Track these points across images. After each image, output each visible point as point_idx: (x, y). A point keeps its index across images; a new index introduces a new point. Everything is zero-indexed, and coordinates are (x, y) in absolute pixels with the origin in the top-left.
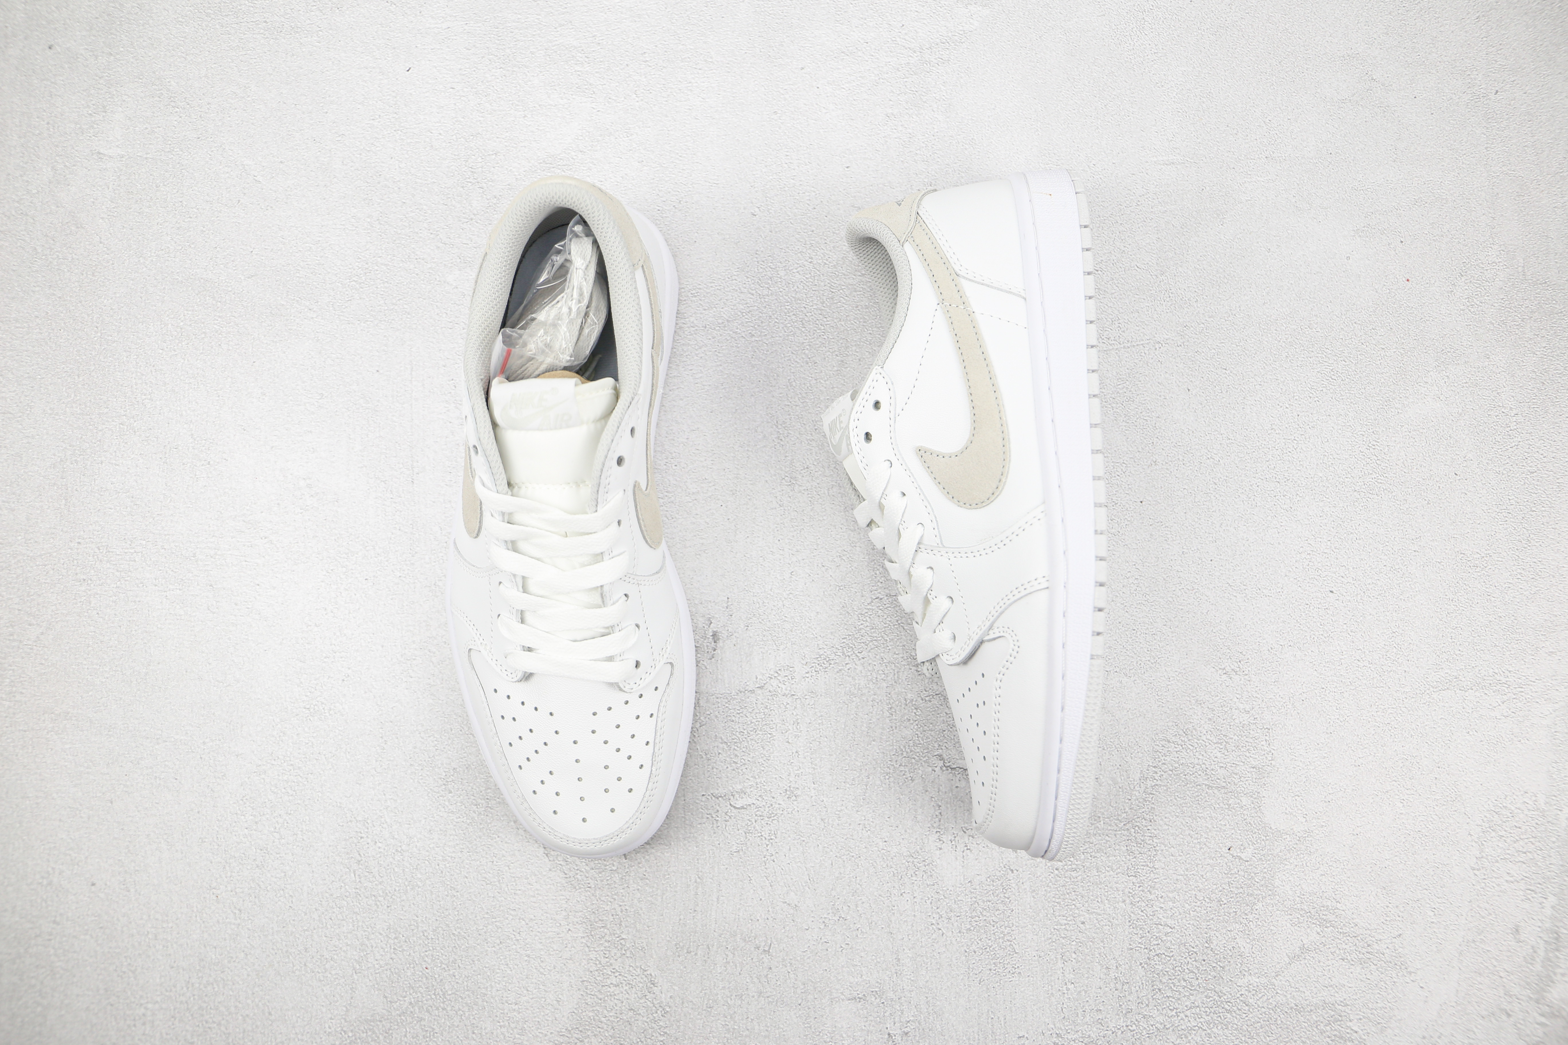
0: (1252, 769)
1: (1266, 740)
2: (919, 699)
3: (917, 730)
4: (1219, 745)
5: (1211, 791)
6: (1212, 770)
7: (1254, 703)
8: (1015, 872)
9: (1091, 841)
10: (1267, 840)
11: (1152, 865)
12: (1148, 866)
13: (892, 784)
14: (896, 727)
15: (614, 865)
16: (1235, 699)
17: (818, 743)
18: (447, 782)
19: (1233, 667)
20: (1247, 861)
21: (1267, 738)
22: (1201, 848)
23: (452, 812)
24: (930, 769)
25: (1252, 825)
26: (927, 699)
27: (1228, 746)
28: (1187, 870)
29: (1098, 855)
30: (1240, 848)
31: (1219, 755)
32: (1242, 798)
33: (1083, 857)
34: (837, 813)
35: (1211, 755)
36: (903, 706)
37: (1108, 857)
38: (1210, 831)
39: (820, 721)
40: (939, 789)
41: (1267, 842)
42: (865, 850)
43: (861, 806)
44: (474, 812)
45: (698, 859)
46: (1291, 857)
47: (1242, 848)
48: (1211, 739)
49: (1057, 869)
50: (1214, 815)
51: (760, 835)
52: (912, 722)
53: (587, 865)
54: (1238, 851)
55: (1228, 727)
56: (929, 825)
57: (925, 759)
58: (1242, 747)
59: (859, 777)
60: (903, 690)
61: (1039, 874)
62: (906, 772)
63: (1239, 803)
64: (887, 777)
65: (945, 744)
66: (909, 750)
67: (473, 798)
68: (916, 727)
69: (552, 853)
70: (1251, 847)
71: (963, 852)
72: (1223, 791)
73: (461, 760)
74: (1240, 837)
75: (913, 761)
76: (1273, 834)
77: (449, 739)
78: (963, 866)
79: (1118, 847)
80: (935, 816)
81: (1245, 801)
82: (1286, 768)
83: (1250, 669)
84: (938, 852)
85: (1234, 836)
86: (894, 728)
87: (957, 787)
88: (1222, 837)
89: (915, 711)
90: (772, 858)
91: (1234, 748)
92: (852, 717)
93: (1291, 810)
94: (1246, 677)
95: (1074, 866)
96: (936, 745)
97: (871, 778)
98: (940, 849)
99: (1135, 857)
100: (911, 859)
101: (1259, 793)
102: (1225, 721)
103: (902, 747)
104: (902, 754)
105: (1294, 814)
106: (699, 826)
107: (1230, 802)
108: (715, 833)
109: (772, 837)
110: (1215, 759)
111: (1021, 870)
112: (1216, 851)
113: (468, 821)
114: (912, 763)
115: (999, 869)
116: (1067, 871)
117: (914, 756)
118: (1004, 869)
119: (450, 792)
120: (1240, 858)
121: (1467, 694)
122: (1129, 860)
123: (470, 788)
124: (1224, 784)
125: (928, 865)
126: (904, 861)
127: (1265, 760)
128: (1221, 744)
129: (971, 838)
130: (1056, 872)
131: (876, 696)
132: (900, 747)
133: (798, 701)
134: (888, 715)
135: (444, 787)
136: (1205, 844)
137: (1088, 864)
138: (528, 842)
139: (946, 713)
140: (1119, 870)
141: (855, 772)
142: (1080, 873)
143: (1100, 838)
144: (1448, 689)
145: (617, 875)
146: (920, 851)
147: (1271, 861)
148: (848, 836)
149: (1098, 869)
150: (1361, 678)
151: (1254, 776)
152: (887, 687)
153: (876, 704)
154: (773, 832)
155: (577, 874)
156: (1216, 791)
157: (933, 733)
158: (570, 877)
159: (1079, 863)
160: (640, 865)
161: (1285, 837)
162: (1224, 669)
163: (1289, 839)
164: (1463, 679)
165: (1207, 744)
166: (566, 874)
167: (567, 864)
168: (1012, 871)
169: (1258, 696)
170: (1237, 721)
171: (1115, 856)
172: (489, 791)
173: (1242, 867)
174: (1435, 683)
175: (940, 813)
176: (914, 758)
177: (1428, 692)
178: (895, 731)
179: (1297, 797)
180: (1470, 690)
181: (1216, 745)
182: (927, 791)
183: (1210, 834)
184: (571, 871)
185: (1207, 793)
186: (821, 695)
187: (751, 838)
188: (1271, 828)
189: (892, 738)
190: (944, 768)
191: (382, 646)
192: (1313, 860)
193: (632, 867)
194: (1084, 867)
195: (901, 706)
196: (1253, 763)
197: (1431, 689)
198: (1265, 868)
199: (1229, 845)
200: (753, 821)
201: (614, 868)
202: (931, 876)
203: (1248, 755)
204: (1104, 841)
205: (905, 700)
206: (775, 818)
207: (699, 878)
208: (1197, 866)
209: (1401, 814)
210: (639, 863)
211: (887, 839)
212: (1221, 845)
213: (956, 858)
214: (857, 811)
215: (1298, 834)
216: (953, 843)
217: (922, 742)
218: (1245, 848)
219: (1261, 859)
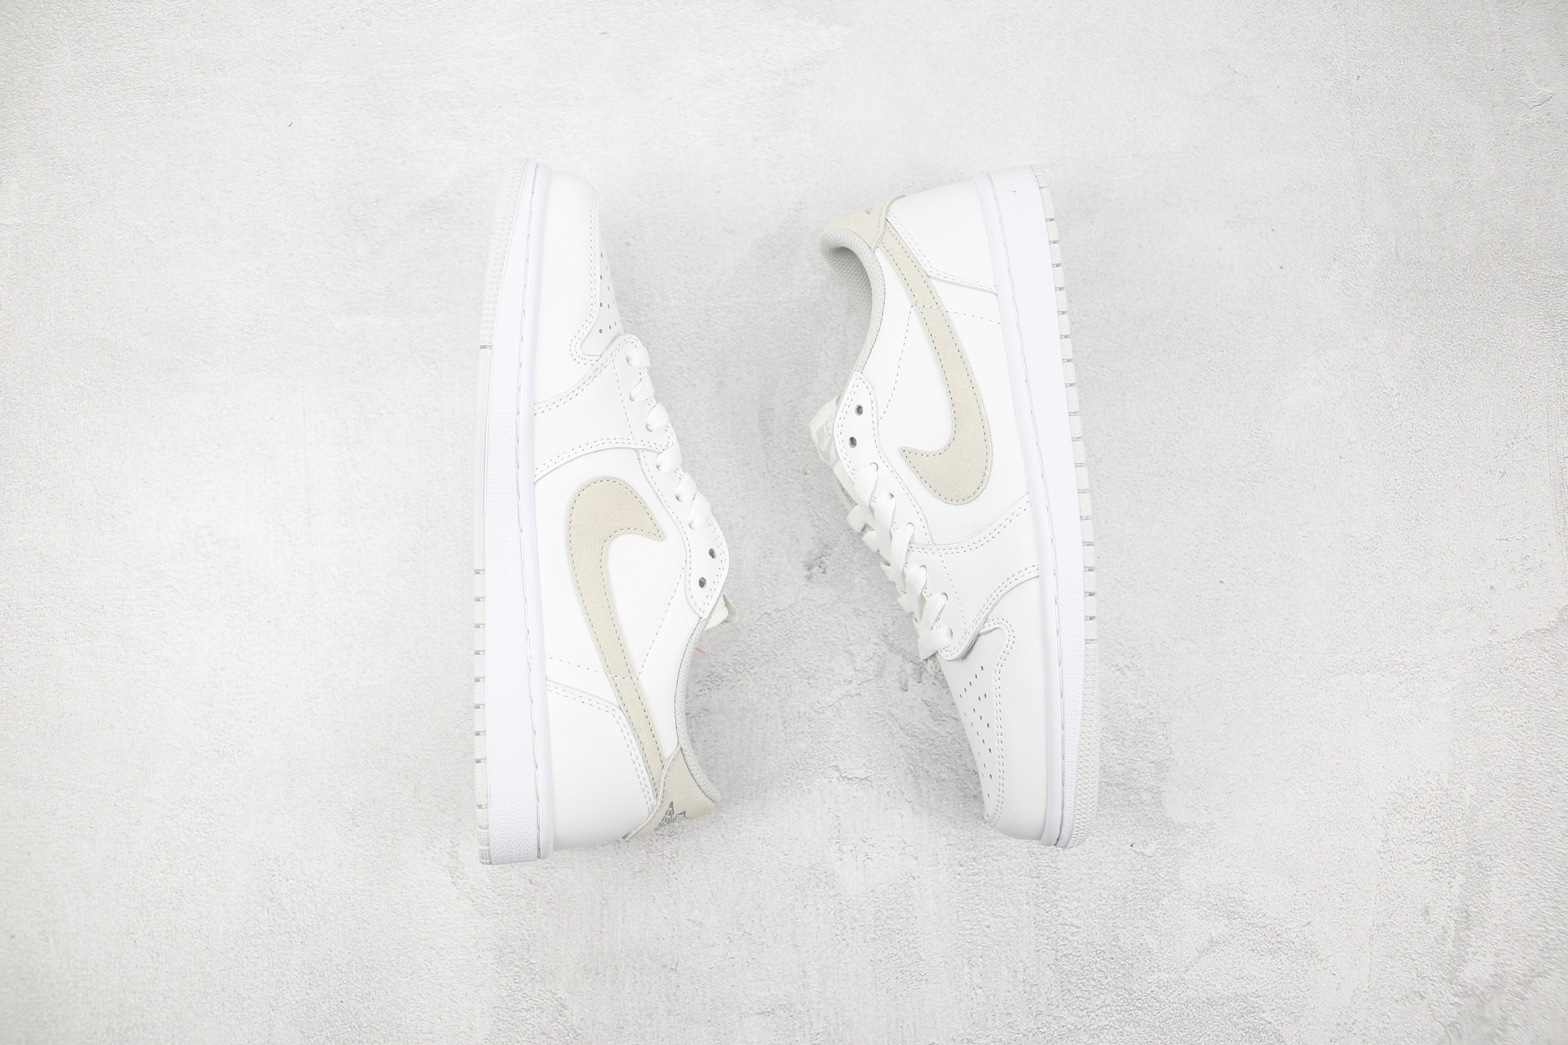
0: (1150, 765)
1: (1163, 735)
2: (812, 712)
3: (812, 742)
4: (1116, 742)
5: (1110, 789)
6: (1111, 767)
7: (1149, 697)
8: (917, 879)
9: (992, 844)
10: (1170, 834)
11: (1054, 865)
12: (1050, 866)
13: (790, 798)
14: (791, 741)
15: (520, 891)
16: (1130, 696)
17: (714, 760)
18: (355, 816)
19: (1125, 663)
20: (1151, 857)
21: (1164, 732)
22: (1103, 846)
23: (361, 846)
24: (827, 780)
25: (1153, 821)
26: (820, 711)
27: (1125, 742)
28: (1090, 868)
29: (1000, 858)
30: (1142, 844)
31: (1116, 751)
32: (1142, 794)
33: (984, 861)
34: (737, 828)
35: (1109, 752)
36: (797, 719)
37: (1010, 859)
38: (1112, 828)
39: (715, 738)
40: (836, 800)
41: (1170, 837)
42: (766, 864)
43: (760, 820)
44: (382, 844)
45: (602, 881)
46: (1195, 850)
47: (1145, 843)
48: (1108, 736)
49: (959, 874)
50: (1114, 812)
51: (661, 853)
52: (806, 734)
53: (494, 892)
54: (1141, 847)
55: (1124, 723)
56: (829, 836)
57: (821, 771)
58: (1140, 742)
59: (756, 791)
60: (796, 703)
61: (941, 880)
62: (802, 784)
63: (1139, 799)
64: (784, 790)
65: (841, 755)
66: (804, 763)
67: (381, 830)
68: (811, 739)
69: (460, 881)
70: (1154, 842)
71: (864, 861)
72: (1122, 787)
73: (367, 794)
74: (1142, 833)
75: (810, 773)
76: (1175, 828)
77: (355, 774)
78: (864, 876)
79: (1019, 849)
80: (834, 827)
81: (1145, 796)
82: (1185, 761)
83: (1143, 664)
84: (839, 863)
85: (1135, 832)
86: (789, 741)
87: (854, 797)
88: (1123, 834)
89: (809, 723)
90: (675, 876)
91: (1131, 744)
92: (747, 732)
93: (1192, 804)
94: (1140, 672)
95: (976, 871)
96: (832, 756)
97: (769, 791)
98: (841, 859)
99: (1037, 859)
100: (812, 871)
101: (1158, 788)
102: (1120, 718)
103: (798, 760)
104: (798, 767)
105: (1196, 807)
106: (601, 848)
107: (1130, 798)
108: (617, 854)
109: (674, 856)
110: (1113, 756)
111: (922, 876)
112: (1119, 848)
113: (377, 854)
114: (808, 775)
115: (901, 877)
116: (969, 875)
117: (810, 768)
118: (906, 877)
119: (358, 826)
120: (1143, 854)
121: (1364, 677)
122: (1031, 862)
123: (377, 821)
124: (1123, 781)
125: (830, 876)
126: (806, 873)
127: (1163, 754)
128: (1118, 740)
129: (871, 847)
130: (958, 877)
131: (769, 711)
132: (795, 760)
133: (693, 720)
134: (782, 728)
135: (351, 821)
136: (1107, 842)
137: (990, 868)
138: (436, 871)
139: (840, 724)
140: (1021, 873)
141: (752, 787)
142: (982, 877)
143: (1001, 841)
144: (1344, 672)
145: (523, 900)
146: (821, 863)
147: (1175, 855)
148: (749, 851)
149: (1000, 872)
150: (1255, 666)
151: (1153, 771)
152: (780, 701)
153: (769, 718)
154: (674, 851)
155: (484, 901)
156: (1115, 788)
157: (827, 745)
158: (478, 904)
159: (980, 867)
160: (546, 889)
161: (1187, 830)
162: (1117, 665)
163: (1191, 832)
164: (1359, 662)
165: (1104, 741)
166: (473, 902)
167: (474, 892)
168: (914, 878)
169: (1153, 690)
170: (1133, 717)
171: (1017, 858)
172: (396, 823)
173: (1146, 863)
174: (1331, 668)
175: (839, 824)
176: (810, 771)
177: (1324, 677)
178: (790, 744)
179: (1197, 790)
180: (1367, 673)
181: (1113, 742)
182: (824, 802)
183: (1111, 831)
184: (478, 898)
185: (1106, 790)
186: (715, 713)
187: (653, 858)
188: (1173, 822)
189: (787, 751)
190: (841, 779)
191: (287, 686)
192: (1218, 852)
193: (537, 891)
194: (986, 870)
195: (794, 719)
196: (1151, 758)
197: (1328, 674)
198: (1169, 863)
199: (1131, 841)
200: (654, 840)
201: (520, 894)
202: (833, 887)
203: (1145, 749)
204: (1005, 844)
205: (799, 713)
206: (676, 836)
207: (604, 899)
208: (1100, 864)
209: (1304, 801)
210: (544, 887)
211: (787, 852)
212: (1123, 842)
213: (858, 868)
214: (757, 826)
215: (1201, 827)
216: (854, 853)
217: (817, 754)
218: (1147, 844)
219: (1164, 854)
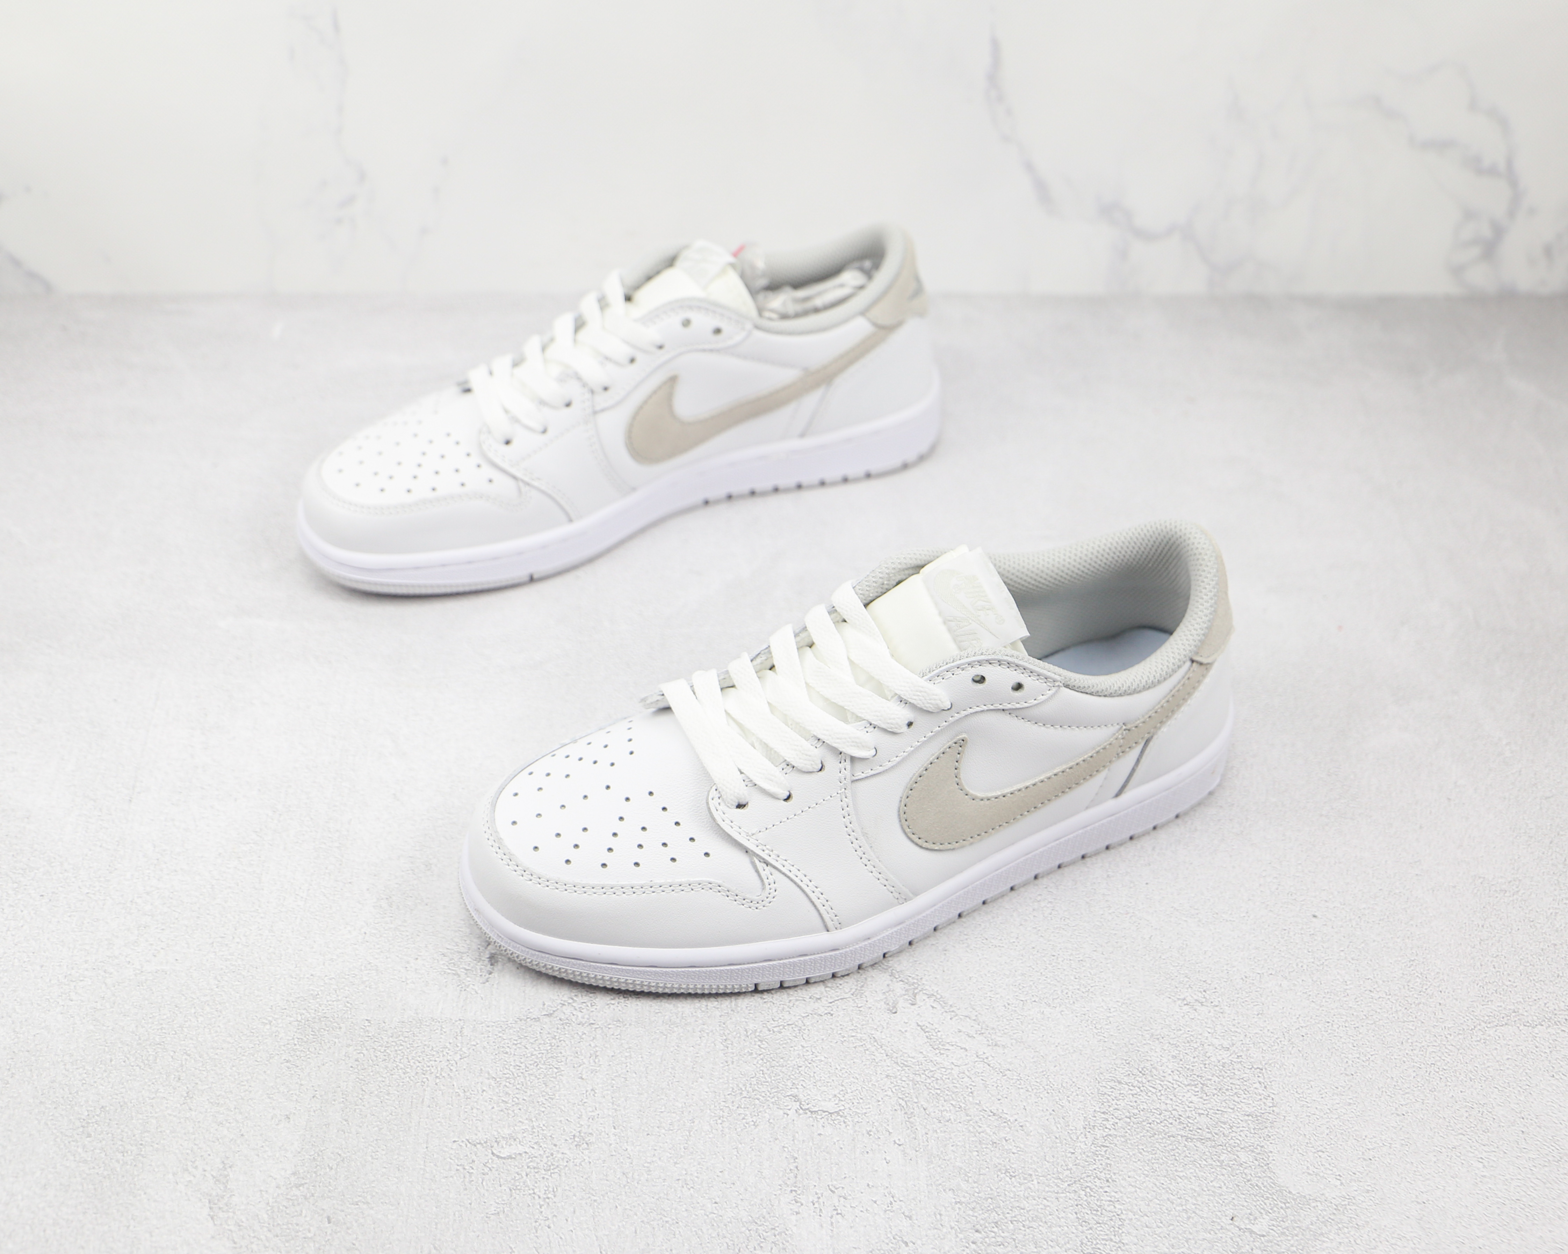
0: (1246, 1118)
1: (1260, 1083)
2: (765, 1030)
3: (762, 1066)
4: (1193, 1088)
5: (1191, 1144)
6: (1188, 1117)
7: (1233, 1038)
8: (911, 1245)
9: (1022, 1206)
10: (1288, 1208)
11: (1117, 1239)
12: (1111, 1240)
13: (727, 1130)
14: (733, 1062)
15: (309, 1231)
16: (1206, 1034)
17: (623, 1080)
18: (88, 1123)
19: (1196, 997)
20: (1263, 1236)
21: (1261, 1080)
22: (1189, 1218)
23: (85, 1161)
24: (781, 1112)
25: (1260, 1188)
26: (775, 1029)
27: (1205, 1088)
28: (1173, 1246)
29: (1034, 1225)
30: (1248, 1218)
31: (1195, 1099)
32: (1238, 1154)
33: (1011, 1227)
34: (646, 1165)
35: (1184, 1099)
36: (743, 1038)
37: (1050, 1227)
38: (1199, 1195)
39: (627, 1054)
40: (794, 1136)
41: (1289, 1211)
42: (685, 1214)
43: (682, 1157)
44: (118, 1161)
45: (436, 1224)
46: (1330, 1231)
47: (1251, 1217)
48: (1181, 1080)
49: (973, 1243)
50: (1200, 1174)
51: (531, 1192)
52: (755, 1056)
53: (270, 1231)
54: (1247, 1221)
55: (1202, 1066)
56: (781, 1182)
57: (773, 1100)
58: (1227, 1090)
59: (679, 1121)
60: (743, 1020)
61: (947, 1248)
62: (746, 1115)
63: (1235, 1160)
64: (719, 1121)
65: (802, 1083)
66: (750, 1090)
67: (121, 1143)
68: (760, 1062)
69: (221, 1215)
70: (1265, 1216)
71: (832, 1217)
72: (1209, 1143)
73: (115, 1096)
74: (1245, 1204)
75: (757, 1102)
76: (1294, 1199)
77: (105, 1071)
78: (831, 1237)
79: (1063, 1215)
80: (788, 1171)
81: (1243, 1157)
82: (1297, 1116)
83: (1220, 999)
84: (794, 1218)
85: (1236, 1203)
86: (730, 1063)
87: (820, 1134)
88: (1218, 1203)
89: (759, 1043)
90: (547, 1223)
91: (1215, 1092)
92: (672, 1049)
93: (1315, 1170)
94: (1217, 1009)
95: (1000, 1239)
96: (789, 1084)
97: (696, 1122)
98: (797, 1213)
99: (1091, 1228)
100: (754, 1227)
101: (1262, 1147)
102: (1195, 1060)
103: (741, 1086)
104: (741, 1094)
105: (1322, 1174)
106: (443, 1180)
107: (1222, 1158)
108: (466, 1189)
109: (549, 1196)
110: (1190, 1105)
111: (919, 1242)
112: (1213, 1222)
113: (106, 1173)
114: (754, 1105)
115: (887, 1241)
116: (989, 1245)
117: (758, 1096)
118: (894, 1241)
119: (89, 1136)
120: (1251, 1232)
121: (1536, 1030)
122: (1082, 1232)
123: (120, 1130)
124: (1209, 1136)
125: (780, 1234)
126: (744, 1229)
127: (1263, 1106)
128: (1195, 1085)
129: (842, 1199)
130: (973, 1246)
131: (705, 1027)
132: (738, 1085)
133: (599, 1031)
134: (722, 1047)
135: (81, 1129)
136: (1194, 1212)
137: (1020, 1237)
138: (189, 1200)
139: (803, 1047)
140: (1068, 1246)
141: (674, 1115)
142: (1009, 1249)
143: (1034, 1202)
144: (1506, 1024)
145: (312, 1245)
146: (767, 1216)
147: (1300, 1236)
148: (662, 1195)
149: (1036, 1243)
150: (1378, 1011)
151: (1252, 1126)
152: (720, 1016)
153: (705, 1035)
154: (551, 1189)
155: (252, 1243)
156: (1198, 1144)
157: (784, 1069)
158: (241, 1247)
159: (1006, 1234)
160: (350, 1231)
161: (1313, 1205)
162: (1184, 999)
163: (1320, 1207)
164: (1525, 1014)
165: (1175, 1086)
166: (235, 1243)
167: (240, 1230)
168: (906, 1244)
169: (1239, 1031)
170: (1213, 1059)
171: (1060, 1226)
172: (146, 1134)
173: (1257, 1244)
174: (1487, 1018)
175: (797, 1167)
176: (758, 1099)
177: (1479, 1027)
178: (731, 1066)
179: (1320, 1153)
180: (1539, 1027)
181: (1189, 1087)
182: (776, 1139)
183: (1199, 1198)
184: (243, 1238)
185: (1185, 1146)
186: (630, 1025)
187: (518, 1197)
188: (1290, 1192)
189: (726, 1074)
190: (801, 1111)
191: (42, 966)
192: (1365, 1236)
193: (336, 1233)
194: (1014, 1240)
195: (740, 1037)
196: (1247, 1109)
197: (1483, 1024)
198: (1292, 1246)
199: (1230, 1213)
200: (524, 1174)
201: (309, 1235)
202: (784, 1249)
203: (1236, 1099)
204: (1041, 1206)
205: (746, 1030)
206: (556, 1170)
207: (435, 1248)
208: (1187, 1242)
209: (1484, 1176)
210: (348, 1228)
211: (718, 1200)
212: (1219, 1214)
213: (822, 1226)
214: (676, 1163)
215: (1333, 1201)
216: (816, 1205)
217: (769, 1080)
218: (1256, 1219)
219: (1283, 1233)
